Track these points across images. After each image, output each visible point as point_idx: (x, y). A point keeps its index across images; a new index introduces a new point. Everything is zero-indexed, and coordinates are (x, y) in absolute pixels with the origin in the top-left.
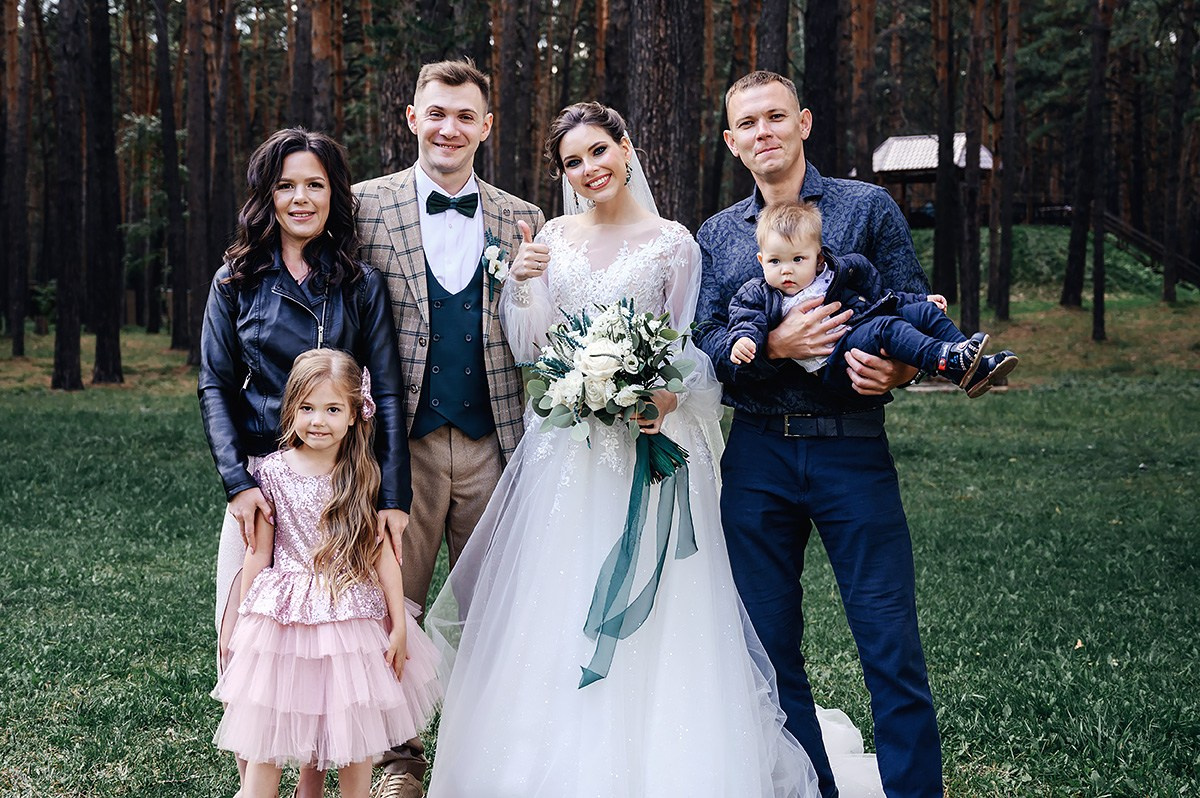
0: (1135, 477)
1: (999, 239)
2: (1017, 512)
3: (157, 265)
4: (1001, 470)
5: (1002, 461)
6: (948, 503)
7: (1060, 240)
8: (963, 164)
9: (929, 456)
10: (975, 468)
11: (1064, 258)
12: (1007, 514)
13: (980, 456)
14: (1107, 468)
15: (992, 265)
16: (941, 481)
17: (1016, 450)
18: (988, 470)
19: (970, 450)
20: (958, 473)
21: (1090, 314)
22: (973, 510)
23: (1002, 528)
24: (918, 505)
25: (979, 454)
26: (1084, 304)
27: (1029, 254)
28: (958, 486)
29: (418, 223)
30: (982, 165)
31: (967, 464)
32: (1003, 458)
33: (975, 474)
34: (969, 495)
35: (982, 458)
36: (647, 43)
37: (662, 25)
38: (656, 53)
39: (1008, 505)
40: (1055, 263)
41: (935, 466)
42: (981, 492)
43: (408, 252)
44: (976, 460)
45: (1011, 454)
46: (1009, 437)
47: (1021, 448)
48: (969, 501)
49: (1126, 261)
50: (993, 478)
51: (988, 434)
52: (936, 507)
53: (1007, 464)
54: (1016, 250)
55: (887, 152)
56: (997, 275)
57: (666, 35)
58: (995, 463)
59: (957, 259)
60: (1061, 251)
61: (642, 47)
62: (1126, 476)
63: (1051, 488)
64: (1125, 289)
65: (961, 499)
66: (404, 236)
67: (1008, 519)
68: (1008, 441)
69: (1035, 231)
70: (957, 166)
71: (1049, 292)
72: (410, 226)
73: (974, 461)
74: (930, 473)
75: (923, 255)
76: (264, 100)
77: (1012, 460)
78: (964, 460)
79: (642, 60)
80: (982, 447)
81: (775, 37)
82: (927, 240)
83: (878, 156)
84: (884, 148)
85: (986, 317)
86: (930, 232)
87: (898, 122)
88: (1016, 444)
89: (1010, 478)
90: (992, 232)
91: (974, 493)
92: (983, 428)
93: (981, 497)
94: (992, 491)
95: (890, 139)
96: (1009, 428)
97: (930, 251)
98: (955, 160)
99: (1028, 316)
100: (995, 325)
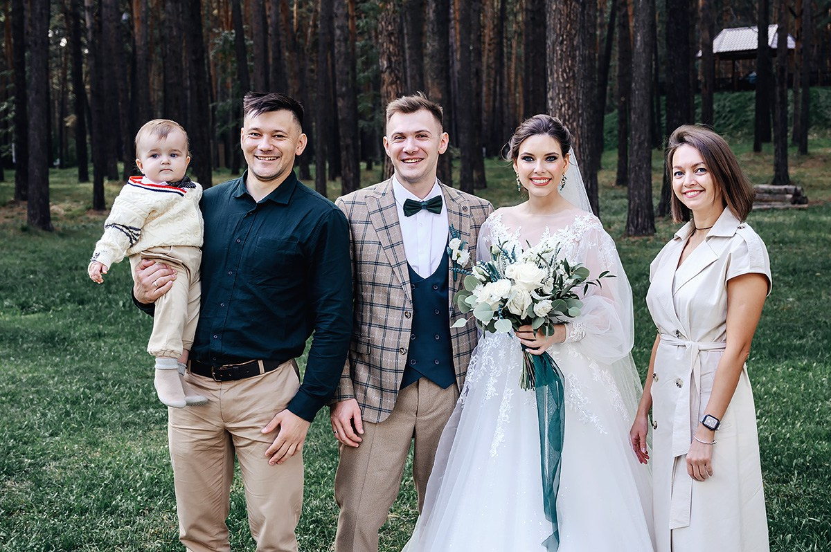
1: (800, 97)
2: (824, 319)
4: (810, 283)
5: (811, 275)
6: (776, 312)
8: (775, 46)
10: (792, 282)
12: (817, 321)
13: (795, 272)
15: (795, 115)
17: (820, 266)
18: (801, 283)
19: (788, 266)
20: (780, 286)
22: (793, 318)
23: (814, 335)
25: (794, 270)
27: (821, 107)
28: (781, 298)
29: (398, 223)
30: (789, 47)
31: (786, 278)
32: (810, 272)
33: (792, 287)
34: (789, 306)
35: (796, 273)
39: (816, 314)
42: (797, 302)
43: (392, 246)
44: (793, 276)
45: (816, 269)
46: (814, 253)
47: (823, 263)
48: (789, 310)
50: (805, 291)
51: (799, 251)
52: (767, 315)
53: (814, 277)
54: (812, 104)
55: (722, 39)
56: (799, 122)
58: (805, 277)
59: (771, 111)
65: (783, 309)
66: (388, 233)
67: (818, 326)
68: (813, 256)
69: (824, 90)
70: (770, 47)
72: (392, 225)
73: (791, 276)
75: (747, 109)
77: (818, 274)
78: (784, 275)
80: (795, 265)
82: (750, 99)
83: (716, 42)
84: (720, 36)
85: (793, 152)
86: (754, 93)
87: (729, 17)
88: (820, 260)
89: (816, 290)
90: (794, 92)
91: (792, 303)
92: (795, 245)
93: (798, 307)
94: (806, 301)
95: (724, 30)
96: (813, 245)
97: (753, 107)
98: (770, 43)
99: (820, 150)
100: (798, 158)
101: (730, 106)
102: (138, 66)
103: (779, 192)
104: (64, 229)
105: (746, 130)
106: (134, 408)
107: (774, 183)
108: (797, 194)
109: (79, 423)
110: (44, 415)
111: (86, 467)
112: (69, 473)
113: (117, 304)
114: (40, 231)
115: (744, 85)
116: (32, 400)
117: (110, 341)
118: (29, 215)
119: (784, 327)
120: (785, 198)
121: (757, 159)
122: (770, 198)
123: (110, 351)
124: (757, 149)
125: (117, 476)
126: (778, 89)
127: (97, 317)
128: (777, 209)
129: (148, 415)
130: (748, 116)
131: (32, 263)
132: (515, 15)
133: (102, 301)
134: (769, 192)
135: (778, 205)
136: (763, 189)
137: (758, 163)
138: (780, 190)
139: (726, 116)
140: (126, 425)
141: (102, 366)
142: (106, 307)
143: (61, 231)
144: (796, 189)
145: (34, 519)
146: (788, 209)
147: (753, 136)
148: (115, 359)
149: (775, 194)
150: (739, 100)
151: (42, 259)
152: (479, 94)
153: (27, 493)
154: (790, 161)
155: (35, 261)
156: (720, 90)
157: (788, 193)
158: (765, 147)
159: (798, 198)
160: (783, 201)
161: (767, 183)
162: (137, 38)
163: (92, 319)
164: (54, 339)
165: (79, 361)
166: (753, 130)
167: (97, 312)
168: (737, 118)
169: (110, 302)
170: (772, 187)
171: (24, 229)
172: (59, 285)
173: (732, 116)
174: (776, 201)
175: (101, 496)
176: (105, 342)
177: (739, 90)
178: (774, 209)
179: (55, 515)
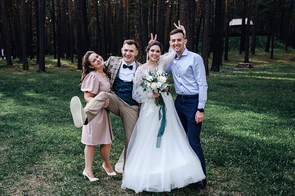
0: (275, 91)
3: (97, 45)
4: (249, 89)
5: (249, 87)
6: (238, 97)
7: (266, 38)
9: (235, 86)
11: (266, 42)
12: (249, 100)
14: (270, 89)
16: (237, 92)
18: (246, 89)
20: (241, 90)
21: (270, 53)
22: (243, 99)
24: (232, 97)
26: (269, 51)
28: (240, 93)
30: (251, 24)
31: (243, 88)
32: (250, 87)
33: (244, 90)
36: (183, 6)
37: (186, 3)
38: (185, 8)
39: (249, 98)
40: (264, 43)
41: (236, 89)
44: (245, 87)
45: (251, 86)
47: (254, 84)
48: (242, 97)
49: (278, 42)
50: (247, 91)
51: (248, 81)
52: (236, 98)
54: (257, 41)
57: (187, 5)
58: (248, 88)
59: (245, 42)
60: (266, 41)
61: (182, 7)
62: (273, 91)
63: (258, 94)
64: (278, 48)
68: (251, 82)
69: (261, 37)
71: (263, 49)
74: (235, 90)
76: (117, 14)
78: (242, 87)
79: (182, 10)
80: (246, 84)
81: (209, 4)
82: (239, 39)
83: (230, 23)
84: (232, 21)
85: (250, 54)
86: (240, 37)
87: (235, 16)
88: (253, 83)
89: (251, 91)
90: (252, 37)
91: (243, 95)
92: (247, 79)
93: (244, 96)
94: (247, 94)
95: (233, 19)
96: (252, 79)
97: (240, 41)
98: (246, 23)
99: (258, 54)
100: (252, 55)
101: (234, 41)
102: (70, 27)
103: (245, 65)
104: (49, 71)
105: (238, 48)
106: (62, 118)
107: (244, 63)
108: (250, 65)
109: (47, 121)
110: (38, 119)
111: (47, 132)
112: (42, 134)
113: (61, 91)
114: (42, 72)
115: (238, 35)
116: (35, 115)
117: (58, 101)
118: (39, 67)
119: (240, 101)
120: (247, 67)
121: (240, 56)
122: (243, 67)
123: (58, 103)
124: (241, 53)
125: (55, 134)
126: (247, 36)
127: (55, 95)
128: (244, 70)
129: (65, 120)
130: (239, 44)
131: (39, 80)
132: (175, 14)
133: (57, 91)
134: (243, 65)
135: (245, 68)
136: (241, 64)
137: (241, 57)
138: (246, 64)
139: (233, 43)
140: (59, 122)
141: (55, 107)
142: (58, 92)
143: (48, 72)
144: (250, 64)
145: (32, 144)
146: (247, 69)
147: (240, 49)
148: (59, 105)
149: (244, 65)
150: (237, 39)
151: (42, 79)
152: (163, 36)
153: (31, 138)
154: (249, 56)
155: (40, 80)
156: (231, 36)
157: (248, 65)
158: (243, 52)
159: (251, 67)
160: (246, 67)
161: (242, 62)
162: (70, 19)
163: (54, 95)
164: (43, 100)
165: (49, 106)
166: (239, 48)
167: (55, 93)
168: (236, 44)
169: (59, 91)
170: (243, 63)
171: (38, 71)
172: (46, 86)
173: (234, 44)
174: (244, 67)
175: (50, 139)
176: (57, 101)
177: (236, 37)
178: (243, 70)
179: (37, 144)
